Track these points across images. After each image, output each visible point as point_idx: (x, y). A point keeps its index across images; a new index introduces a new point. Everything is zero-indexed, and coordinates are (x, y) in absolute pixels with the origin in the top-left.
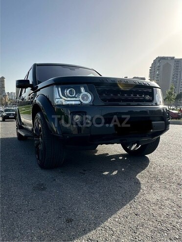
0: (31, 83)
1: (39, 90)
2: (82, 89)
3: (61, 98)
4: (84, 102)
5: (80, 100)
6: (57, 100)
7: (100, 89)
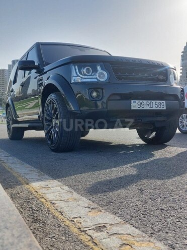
0: (36, 64)
1: (46, 72)
2: (99, 68)
3: (78, 76)
4: (100, 80)
5: (96, 78)
6: (74, 78)
7: (115, 67)
